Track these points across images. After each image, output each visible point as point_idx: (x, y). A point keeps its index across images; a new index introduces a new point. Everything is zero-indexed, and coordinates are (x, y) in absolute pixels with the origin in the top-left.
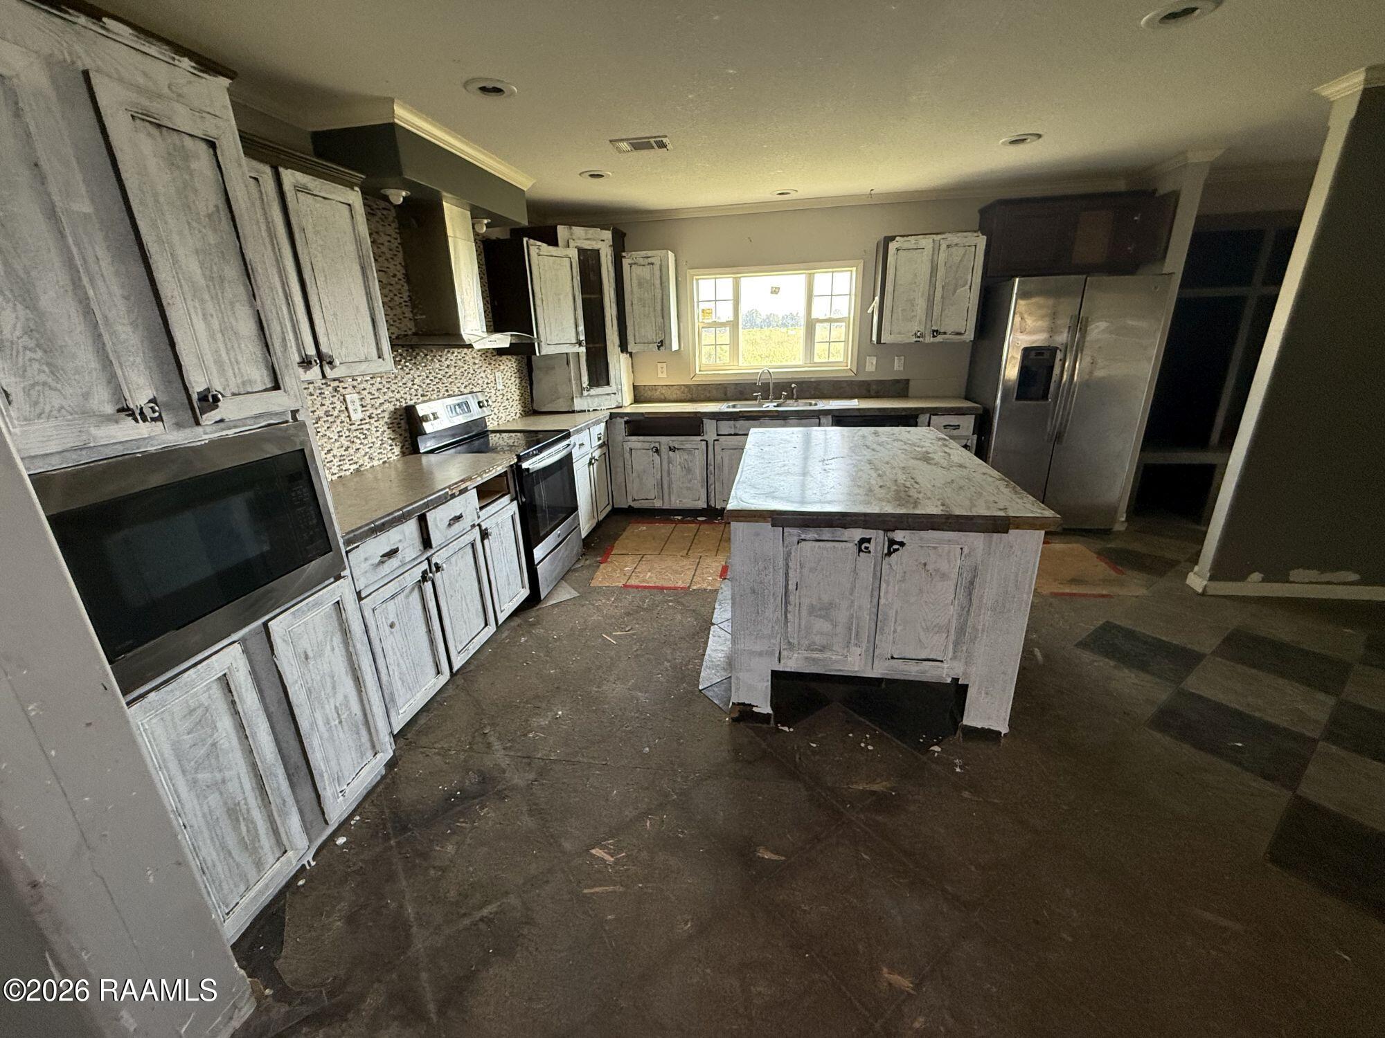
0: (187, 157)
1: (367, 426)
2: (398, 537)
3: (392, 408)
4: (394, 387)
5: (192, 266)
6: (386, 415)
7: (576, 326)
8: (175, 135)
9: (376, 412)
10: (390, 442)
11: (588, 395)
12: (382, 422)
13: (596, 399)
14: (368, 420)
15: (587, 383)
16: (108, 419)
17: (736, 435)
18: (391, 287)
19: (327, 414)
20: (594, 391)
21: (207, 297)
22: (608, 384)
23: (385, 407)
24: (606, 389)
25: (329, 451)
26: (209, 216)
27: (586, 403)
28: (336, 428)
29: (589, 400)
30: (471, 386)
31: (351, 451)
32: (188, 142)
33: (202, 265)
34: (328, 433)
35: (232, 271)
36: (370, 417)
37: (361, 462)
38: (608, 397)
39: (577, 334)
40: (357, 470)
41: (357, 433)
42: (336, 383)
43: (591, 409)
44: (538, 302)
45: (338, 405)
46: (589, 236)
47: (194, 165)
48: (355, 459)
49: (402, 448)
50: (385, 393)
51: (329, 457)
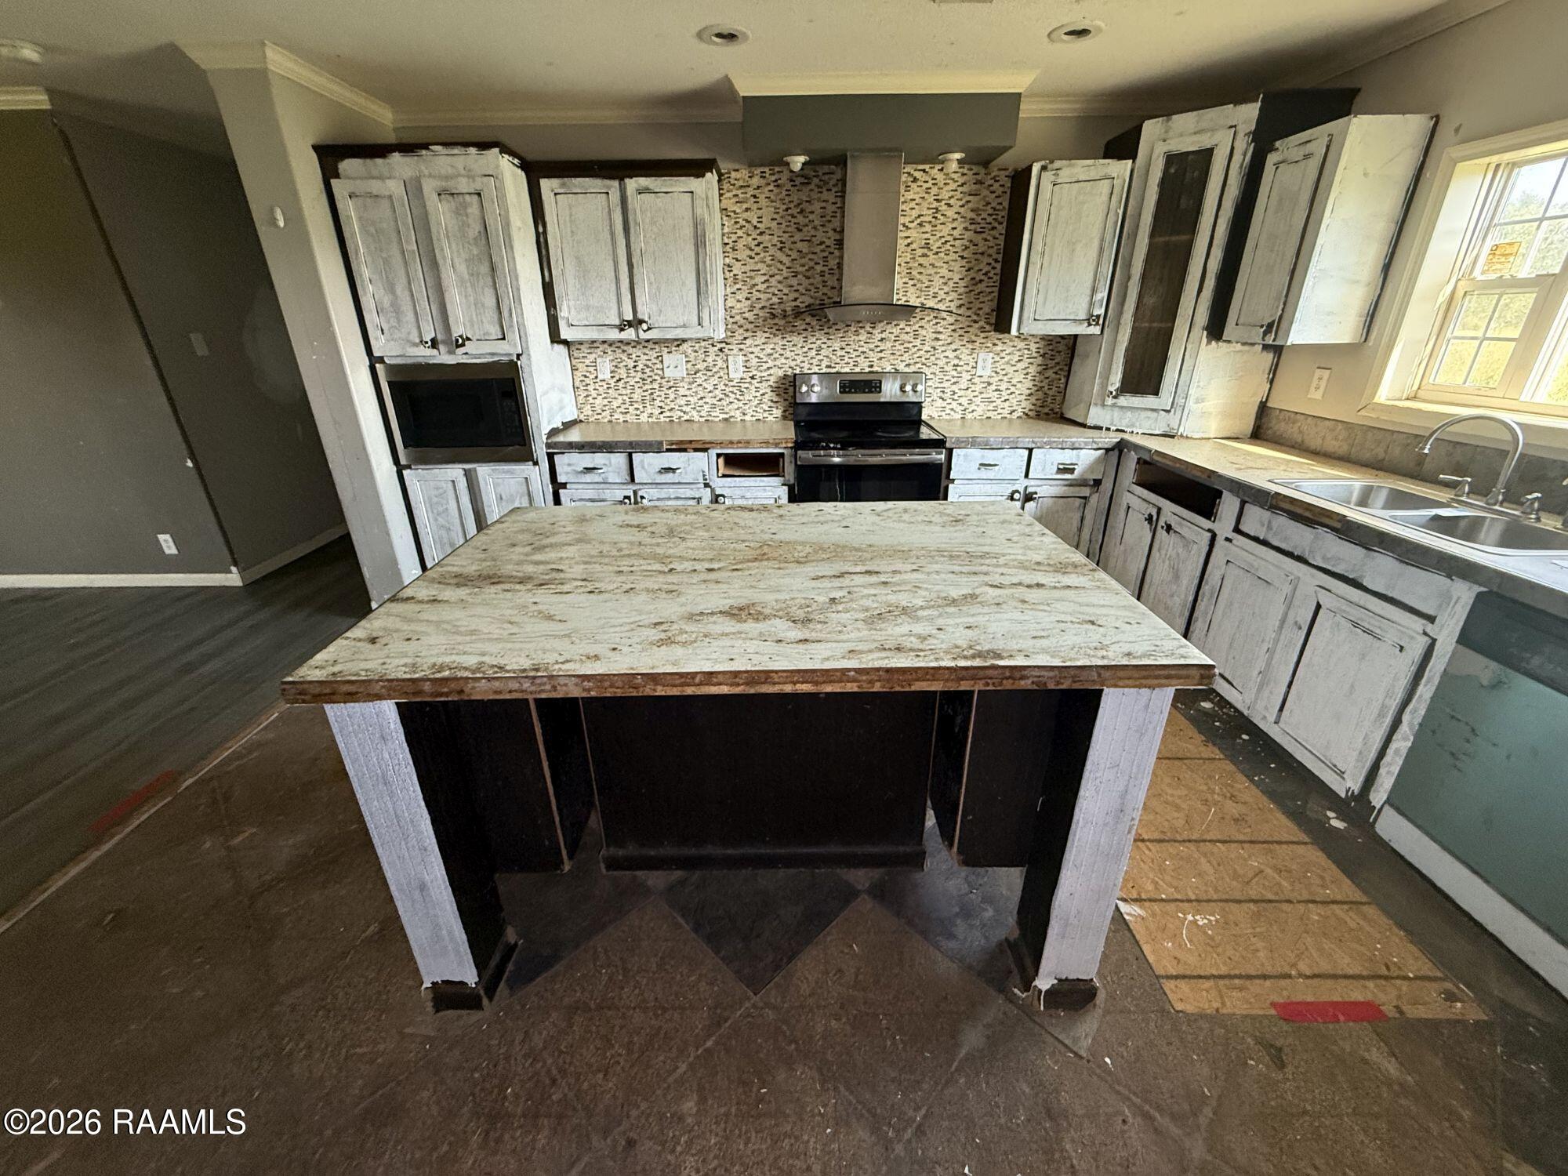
0: (465, 206)
1: (747, 385)
2: (603, 462)
3: (781, 373)
4: (788, 354)
5: (462, 268)
6: (773, 379)
7: (1094, 291)
8: (461, 197)
9: (759, 374)
10: (770, 404)
11: (1114, 405)
12: (765, 384)
13: (1129, 414)
14: (749, 380)
15: (1118, 385)
16: (415, 345)
17: (1265, 543)
18: (812, 256)
19: (707, 369)
20: (1126, 400)
21: (468, 284)
22: (1156, 393)
23: (771, 371)
24: (1149, 401)
25: (702, 398)
26: (475, 239)
27: (1108, 417)
28: (714, 380)
29: (1116, 413)
30: (919, 365)
31: (724, 403)
32: (467, 197)
33: (468, 267)
34: (704, 384)
35: (484, 268)
36: (752, 378)
37: (732, 414)
38: (1154, 415)
39: (1091, 304)
40: (726, 420)
41: (734, 389)
42: (723, 345)
43: (1113, 428)
44: (1035, 258)
45: (720, 363)
46: (1204, 125)
47: (469, 210)
48: (727, 410)
49: (785, 411)
50: (775, 359)
51: (701, 403)
